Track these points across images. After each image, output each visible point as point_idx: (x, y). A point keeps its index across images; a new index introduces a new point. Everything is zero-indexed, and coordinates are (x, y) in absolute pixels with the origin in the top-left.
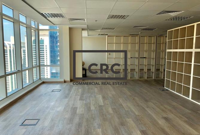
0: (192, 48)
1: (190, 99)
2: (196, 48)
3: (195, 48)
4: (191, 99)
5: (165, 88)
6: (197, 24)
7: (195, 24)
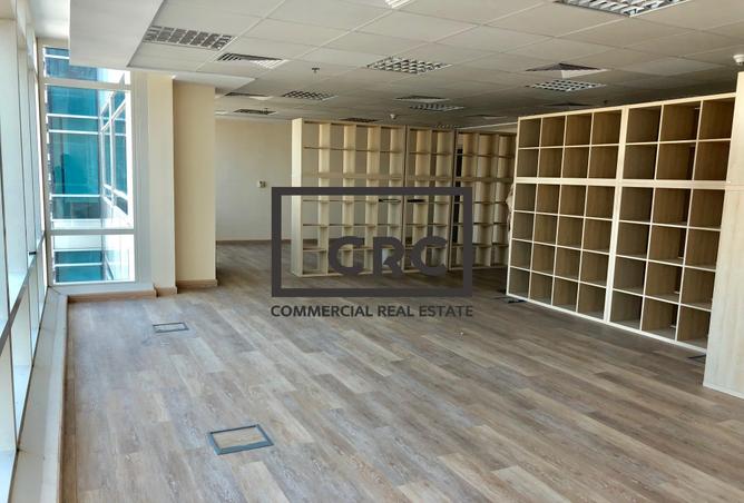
0: (614, 177)
1: (606, 320)
2: (626, 176)
3: (624, 177)
4: (612, 320)
5: (508, 294)
6: (630, 110)
7: (625, 110)
